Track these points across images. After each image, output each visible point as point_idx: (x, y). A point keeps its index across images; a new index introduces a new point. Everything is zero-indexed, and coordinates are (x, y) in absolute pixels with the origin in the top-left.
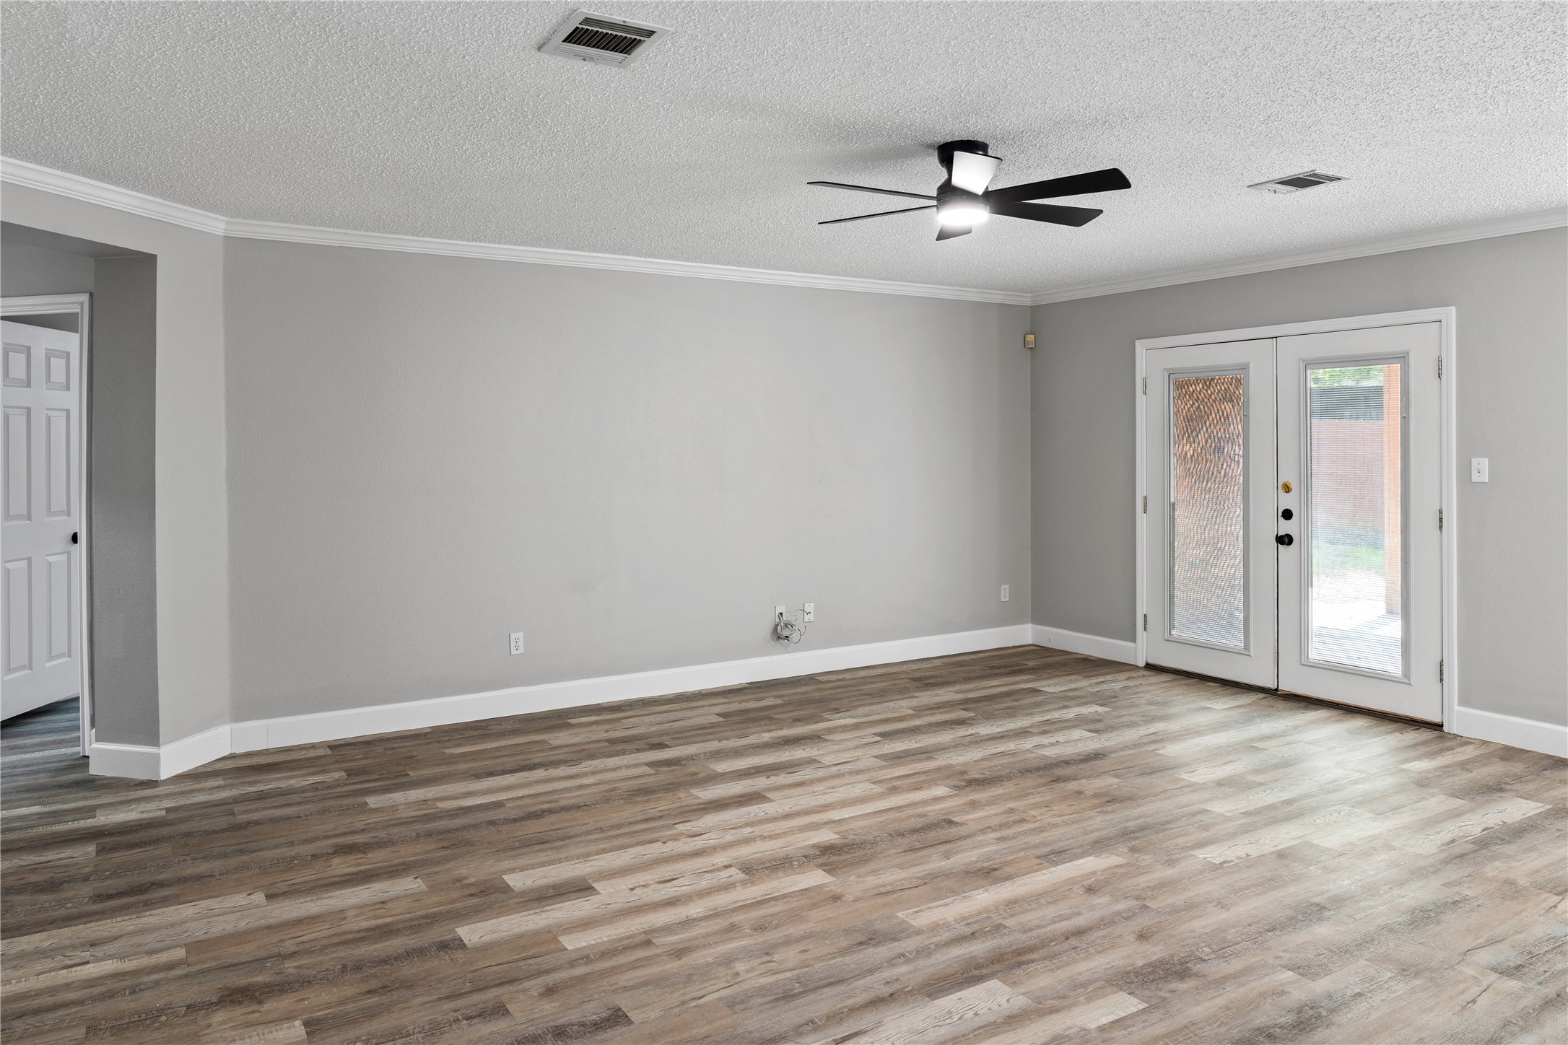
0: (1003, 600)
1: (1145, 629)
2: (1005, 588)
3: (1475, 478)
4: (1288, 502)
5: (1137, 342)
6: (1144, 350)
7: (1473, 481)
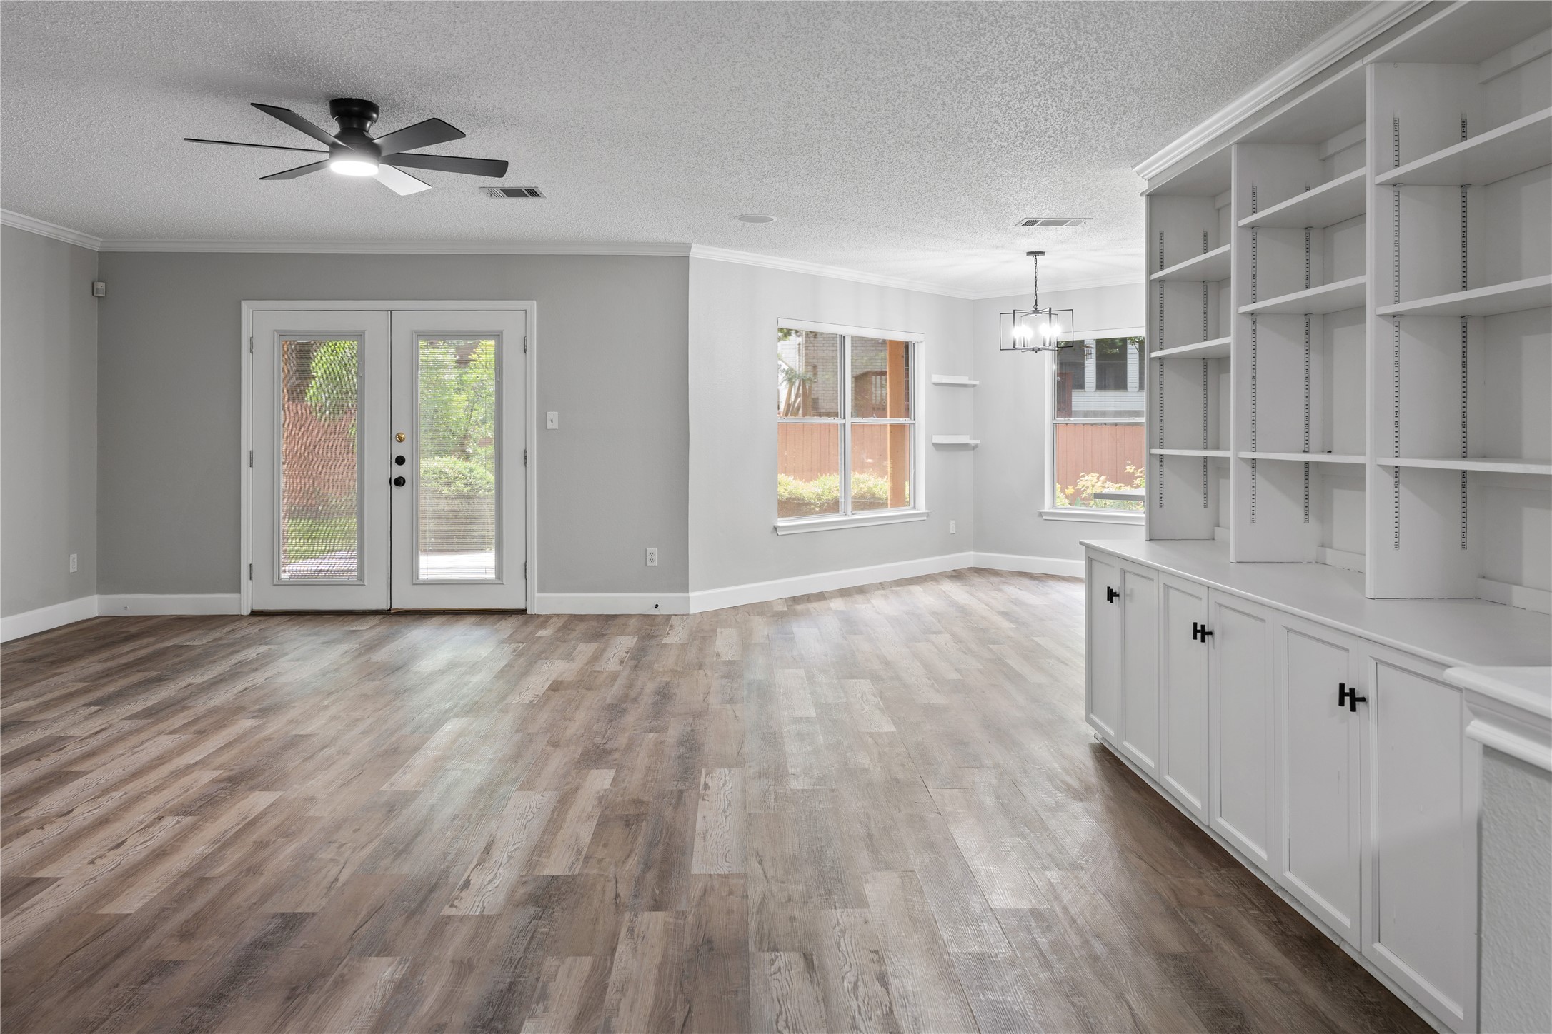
0: (72, 570)
1: (251, 578)
2: (74, 558)
3: (550, 426)
4: (400, 450)
5: (243, 302)
6: (251, 311)
7: (548, 428)
